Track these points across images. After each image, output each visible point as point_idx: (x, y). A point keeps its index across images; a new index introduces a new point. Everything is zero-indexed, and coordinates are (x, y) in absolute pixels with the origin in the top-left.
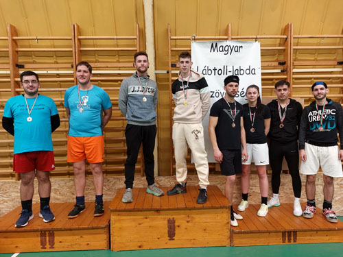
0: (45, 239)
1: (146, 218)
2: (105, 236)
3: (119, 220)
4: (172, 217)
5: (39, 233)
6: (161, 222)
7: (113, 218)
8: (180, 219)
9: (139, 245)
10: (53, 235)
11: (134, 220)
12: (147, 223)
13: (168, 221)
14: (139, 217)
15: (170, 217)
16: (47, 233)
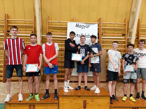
0: (31, 108)
1: (74, 100)
2: (57, 107)
3: (63, 100)
5: (28, 105)
7: (60, 99)
8: (89, 101)
10: (35, 106)
14: (71, 99)
15: (84, 99)
16: (32, 105)
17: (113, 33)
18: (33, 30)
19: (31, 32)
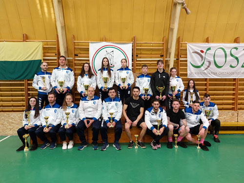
17: (150, 54)
18: (57, 52)
19: (54, 54)
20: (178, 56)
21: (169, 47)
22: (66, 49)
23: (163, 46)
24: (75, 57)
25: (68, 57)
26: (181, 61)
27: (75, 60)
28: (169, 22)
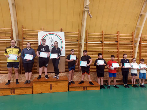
2: (31, 90)
3: (36, 85)
4: (51, 84)
5: (10, 89)
6: (48, 85)
8: (54, 84)
9: (41, 92)
10: (15, 90)
11: (40, 85)
12: (44, 85)
13: (50, 85)
16: (13, 89)
17: (71, 39)
18: (11, 36)
19: (9, 37)
20: (87, 40)
21: (81, 35)
22: (17, 34)
23: (78, 35)
24: (23, 39)
25: (19, 39)
26: (88, 43)
27: (23, 41)
28: (81, 21)
